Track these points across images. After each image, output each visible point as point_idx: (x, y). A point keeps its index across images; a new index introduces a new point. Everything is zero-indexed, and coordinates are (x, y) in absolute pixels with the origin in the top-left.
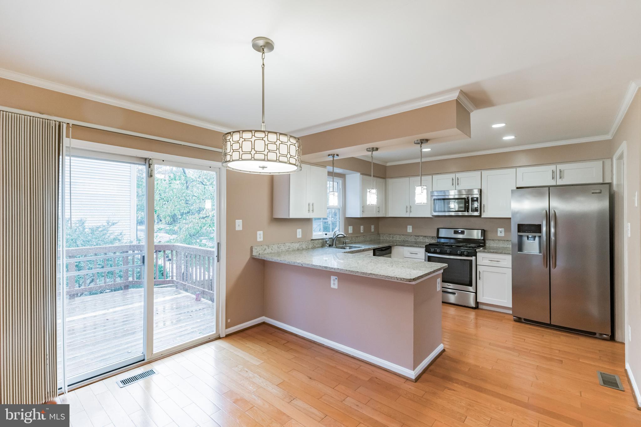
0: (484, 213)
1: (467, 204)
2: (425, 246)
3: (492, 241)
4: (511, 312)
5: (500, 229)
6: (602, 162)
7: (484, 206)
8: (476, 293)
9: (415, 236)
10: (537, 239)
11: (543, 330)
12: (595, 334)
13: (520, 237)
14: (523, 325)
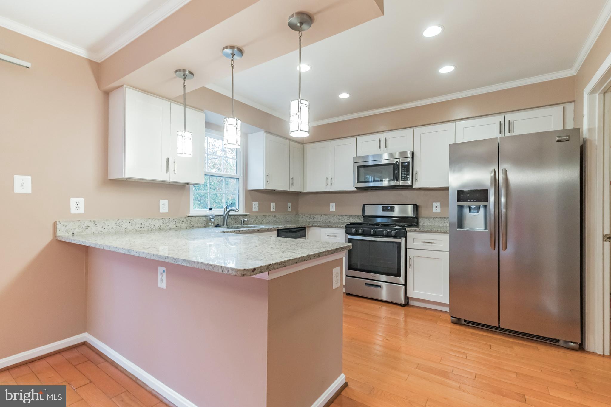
0: (416, 182)
1: (396, 171)
2: (346, 226)
3: (426, 219)
4: (447, 309)
5: (435, 204)
6: (562, 107)
7: (416, 173)
8: (405, 285)
9: (339, 215)
10: (482, 210)
11: (490, 337)
12: (558, 341)
13: (461, 208)
14: (463, 328)
